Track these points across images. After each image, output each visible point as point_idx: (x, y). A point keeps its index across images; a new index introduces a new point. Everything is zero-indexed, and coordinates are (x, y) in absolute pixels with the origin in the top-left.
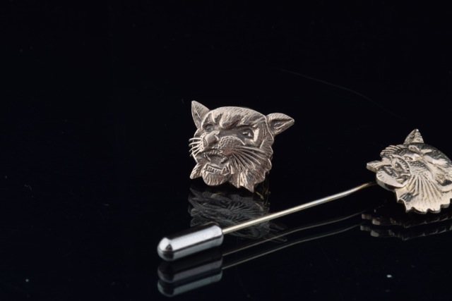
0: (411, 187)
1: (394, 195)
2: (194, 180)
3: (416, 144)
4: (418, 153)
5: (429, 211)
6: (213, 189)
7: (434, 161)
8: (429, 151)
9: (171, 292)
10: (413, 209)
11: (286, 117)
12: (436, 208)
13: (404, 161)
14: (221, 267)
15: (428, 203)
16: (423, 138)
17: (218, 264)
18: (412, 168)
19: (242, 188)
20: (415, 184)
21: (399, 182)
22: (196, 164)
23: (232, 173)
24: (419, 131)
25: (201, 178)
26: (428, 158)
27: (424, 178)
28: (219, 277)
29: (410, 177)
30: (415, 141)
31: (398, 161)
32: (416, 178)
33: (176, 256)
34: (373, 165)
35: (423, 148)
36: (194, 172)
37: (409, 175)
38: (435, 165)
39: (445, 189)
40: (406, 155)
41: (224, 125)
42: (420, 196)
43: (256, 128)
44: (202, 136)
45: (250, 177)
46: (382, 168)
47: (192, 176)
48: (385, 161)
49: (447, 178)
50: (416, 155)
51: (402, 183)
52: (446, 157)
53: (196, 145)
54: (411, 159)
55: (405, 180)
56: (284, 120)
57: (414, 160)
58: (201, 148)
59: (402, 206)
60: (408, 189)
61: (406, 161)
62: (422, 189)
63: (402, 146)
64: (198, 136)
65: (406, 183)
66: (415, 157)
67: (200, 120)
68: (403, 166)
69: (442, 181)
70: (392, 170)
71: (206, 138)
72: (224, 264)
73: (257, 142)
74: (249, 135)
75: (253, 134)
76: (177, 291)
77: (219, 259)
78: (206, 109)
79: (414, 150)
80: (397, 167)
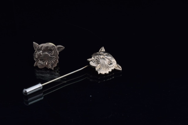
0: (100, 66)
1: (95, 69)
2: (35, 67)
3: (102, 52)
4: (103, 55)
5: (105, 73)
6: (41, 69)
8: (106, 54)
9: (28, 104)
10: (100, 73)
11: (62, 46)
12: (107, 72)
13: (98, 58)
14: (43, 95)
15: (105, 71)
17: (42, 94)
18: (100, 60)
19: (50, 69)
21: (96, 65)
22: (35, 62)
23: (46, 64)
25: (37, 66)
26: (106, 56)
27: (104, 63)
28: (42, 98)
29: (100, 63)
30: (102, 51)
31: (96, 58)
32: (102, 63)
33: (28, 94)
34: (89, 60)
35: (104, 53)
36: (35, 64)
38: (107, 58)
39: (110, 66)
40: (99, 56)
41: (43, 49)
42: (102, 69)
43: (53, 50)
44: (37, 53)
45: (52, 66)
46: (92, 60)
47: (34, 66)
48: (93, 58)
49: (111, 63)
52: (111, 56)
53: (35, 56)
54: (100, 57)
55: (98, 64)
56: (62, 48)
57: (101, 57)
58: (37, 57)
59: (97, 72)
62: (103, 67)
63: (98, 53)
64: (36, 53)
65: (98, 65)
66: (102, 56)
67: (36, 48)
68: (98, 60)
69: (110, 64)
70: (95, 61)
71: (38, 54)
72: (43, 94)
73: (53, 54)
74: (51, 52)
75: (52, 52)
76: (30, 103)
77: (42, 93)
78: (38, 44)
79: (102, 54)
80: (96, 60)
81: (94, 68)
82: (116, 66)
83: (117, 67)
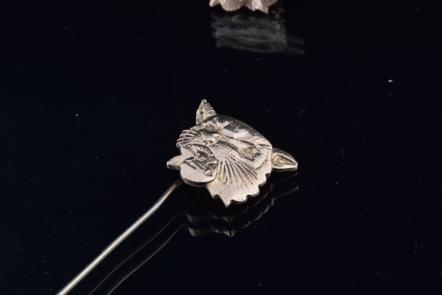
0: (222, 175)
3: (210, 119)
4: (216, 132)
7: (236, 135)
8: (227, 123)
12: (254, 191)
13: (205, 147)
15: (245, 188)
16: (214, 109)
18: (216, 153)
20: (225, 171)
21: (207, 175)
24: (208, 101)
26: (228, 133)
27: (231, 160)
29: (217, 164)
30: (206, 116)
31: (199, 148)
32: (224, 163)
34: (174, 162)
37: (215, 162)
38: (237, 140)
39: (256, 164)
40: (205, 139)
42: (234, 184)
46: (185, 163)
48: (185, 153)
49: (255, 151)
50: (215, 135)
51: (211, 175)
52: (245, 124)
54: (211, 142)
55: (213, 170)
57: (215, 141)
60: (219, 180)
61: (207, 146)
62: (234, 174)
63: (196, 128)
65: (215, 173)
66: (214, 138)
68: (207, 153)
69: (251, 156)
70: (197, 162)
79: (210, 129)
80: (200, 157)
81: (202, 188)
82: (275, 159)
83: (281, 161)
